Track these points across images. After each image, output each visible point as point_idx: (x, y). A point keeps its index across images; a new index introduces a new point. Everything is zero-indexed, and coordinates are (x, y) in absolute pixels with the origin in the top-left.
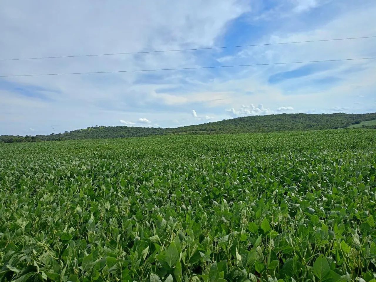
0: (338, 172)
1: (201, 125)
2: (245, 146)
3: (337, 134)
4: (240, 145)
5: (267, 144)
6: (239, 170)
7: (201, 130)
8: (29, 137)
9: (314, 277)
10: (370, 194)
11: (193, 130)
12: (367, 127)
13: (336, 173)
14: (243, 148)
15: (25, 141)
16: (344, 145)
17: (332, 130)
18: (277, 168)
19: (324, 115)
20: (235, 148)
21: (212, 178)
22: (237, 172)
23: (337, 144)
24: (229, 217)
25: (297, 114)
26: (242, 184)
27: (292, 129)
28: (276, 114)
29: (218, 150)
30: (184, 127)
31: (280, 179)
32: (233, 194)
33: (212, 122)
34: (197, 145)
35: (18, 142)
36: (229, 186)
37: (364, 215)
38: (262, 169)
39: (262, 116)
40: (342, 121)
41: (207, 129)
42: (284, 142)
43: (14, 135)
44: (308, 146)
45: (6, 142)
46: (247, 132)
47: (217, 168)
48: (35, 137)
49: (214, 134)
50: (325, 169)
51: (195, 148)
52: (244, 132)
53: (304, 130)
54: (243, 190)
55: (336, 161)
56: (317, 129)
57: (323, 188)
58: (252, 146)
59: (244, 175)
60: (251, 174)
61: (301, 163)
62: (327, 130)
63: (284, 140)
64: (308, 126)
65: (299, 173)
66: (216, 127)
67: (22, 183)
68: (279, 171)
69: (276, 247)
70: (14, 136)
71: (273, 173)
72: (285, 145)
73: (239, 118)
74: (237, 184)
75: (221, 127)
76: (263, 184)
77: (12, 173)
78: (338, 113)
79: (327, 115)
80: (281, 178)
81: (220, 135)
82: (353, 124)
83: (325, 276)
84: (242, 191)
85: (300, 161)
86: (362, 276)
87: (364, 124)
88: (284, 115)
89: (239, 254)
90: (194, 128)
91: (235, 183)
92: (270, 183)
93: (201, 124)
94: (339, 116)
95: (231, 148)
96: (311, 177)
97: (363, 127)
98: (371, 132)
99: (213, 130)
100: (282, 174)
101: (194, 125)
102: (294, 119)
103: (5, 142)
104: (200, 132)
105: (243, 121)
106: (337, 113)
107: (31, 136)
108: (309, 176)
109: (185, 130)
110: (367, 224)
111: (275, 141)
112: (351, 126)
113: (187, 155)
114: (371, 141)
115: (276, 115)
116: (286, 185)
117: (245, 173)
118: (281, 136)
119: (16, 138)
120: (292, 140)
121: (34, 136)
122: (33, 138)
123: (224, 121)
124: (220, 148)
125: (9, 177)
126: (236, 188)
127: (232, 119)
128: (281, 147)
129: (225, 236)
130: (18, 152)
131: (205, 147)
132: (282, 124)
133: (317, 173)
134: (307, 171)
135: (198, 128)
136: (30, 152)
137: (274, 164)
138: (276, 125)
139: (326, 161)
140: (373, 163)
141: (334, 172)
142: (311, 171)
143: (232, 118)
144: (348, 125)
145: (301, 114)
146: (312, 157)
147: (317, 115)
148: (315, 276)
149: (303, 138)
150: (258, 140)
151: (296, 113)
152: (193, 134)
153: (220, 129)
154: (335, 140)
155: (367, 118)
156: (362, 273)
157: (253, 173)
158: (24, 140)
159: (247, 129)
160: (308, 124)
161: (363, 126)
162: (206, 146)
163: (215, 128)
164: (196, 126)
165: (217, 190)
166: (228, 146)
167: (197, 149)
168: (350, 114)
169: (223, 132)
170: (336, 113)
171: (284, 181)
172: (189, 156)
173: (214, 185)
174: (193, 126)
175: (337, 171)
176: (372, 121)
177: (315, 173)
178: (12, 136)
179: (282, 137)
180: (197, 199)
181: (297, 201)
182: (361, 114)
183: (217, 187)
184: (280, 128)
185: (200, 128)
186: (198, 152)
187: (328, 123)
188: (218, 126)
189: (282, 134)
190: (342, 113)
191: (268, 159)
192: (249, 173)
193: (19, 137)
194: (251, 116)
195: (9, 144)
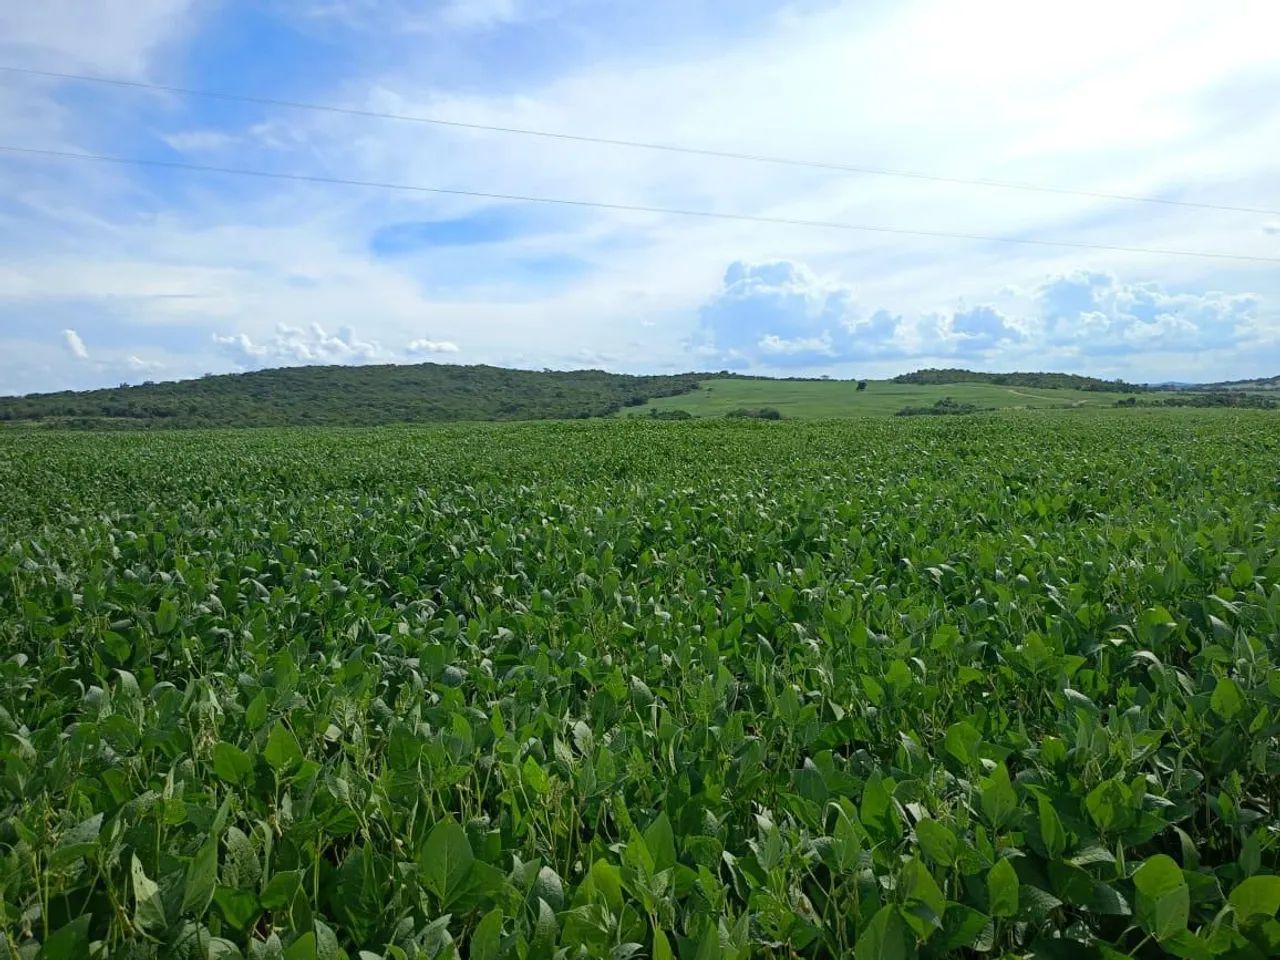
0: (552, 545)
1: (110, 390)
2: (281, 473)
3: (581, 435)
4: (264, 468)
5: (364, 465)
6: (223, 557)
7: (107, 412)
9: (423, 895)
10: (623, 603)
11: (71, 412)
12: (664, 415)
13: (547, 549)
14: (273, 479)
16: (597, 468)
17: (568, 422)
18: (370, 541)
19: (549, 375)
20: (241, 480)
21: (97, 596)
22: (215, 566)
23: (578, 464)
24: (131, 741)
25: (471, 367)
26: (234, 608)
27: (455, 416)
28: (402, 364)
29: (171, 489)
30: (29, 397)
31: (380, 580)
32: (187, 650)
33: (157, 382)
34: (77, 470)
36: (174, 621)
37: (600, 667)
38: (312, 551)
39: (351, 368)
40: (598, 395)
41: (138, 410)
42: (422, 458)
44: (497, 469)
46: (297, 423)
47: (131, 555)
49: (166, 427)
50: (514, 537)
51: (68, 483)
52: (290, 423)
53: (491, 420)
54: (233, 632)
55: (555, 511)
56: (532, 417)
57: (509, 598)
58: (307, 473)
59: (247, 574)
60: (275, 569)
61: (451, 522)
62: (555, 422)
63: (423, 452)
64: (504, 408)
65: (444, 557)
66: (174, 402)
68: (375, 554)
69: (298, 820)
71: (356, 560)
72: (425, 467)
73: (266, 370)
74: (208, 610)
75: (197, 400)
76: (312, 603)
78: (587, 372)
79: (559, 375)
80: (388, 576)
81: (190, 433)
82: (628, 405)
83: (459, 884)
84: (231, 636)
85: (446, 514)
86: (582, 854)
87: (655, 407)
88: (429, 367)
89: (148, 875)
90: (73, 405)
91: (202, 606)
92: (338, 596)
93: (107, 387)
94: (592, 379)
95: (226, 482)
96: (472, 566)
97: (654, 414)
98: (667, 427)
99: (163, 415)
100: (389, 565)
101: (75, 390)
102: (460, 383)
104: (105, 419)
105: (284, 383)
106: (585, 369)
108: (468, 562)
109: (29, 410)
110: (607, 695)
111: (394, 455)
112: (625, 411)
113: (29, 510)
114: (666, 454)
115: (401, 368)
116: (401, 599)
117: (247, 567)
118: (414, 438)
120: (448, 451)
123: (209, 379)
124: (180, 481)
126: (202, 625)
127: (241, 373)
128: (412, 474)
129: (88, 817)
131: (114, 479)
132: (423, 400)
133: (490, 550)
134: (460, 548)
135: (95, 402)
137: (359, 531)
138: (403, 400)
139: (526, 513)
140: (649, 514)
141: (541, 546)
142: (473, 546)
143: (241, 370)
144: (615, 408)
145: (483, 366)
146: (485, 501)
147: (530, 372)
148: (428, 892)
149: (481, 444)
150: (331, 452)
151: (468, 364)
152: (72, 425)
153: (193, 410)
154: (574, 450)
155: (664, 390)
156: (581, 845)
157: (283, 567)
159: (302, 413)
160: (505, 399)
161: (654, 410)
162: (120, 474)
163: (171, 406)
164: (85, 395)
165: (119, 644)
166: (214, 471)
167: (79, 487)
168: (618, 375)
169: (206, 420)
170: (582, 371)
171: (394, 587)
172: (38, 514)
173: (114, 625)
174: (68, 393)
175: (549, 541)
176: (675, 397)
177: (485, 551)
179: (419, 440)
180: (17, 687)
181: (414, 648)
182: (647, 377)
183: (122, 631)
184: (418, 413)
185: (108, 404)
186: (82, 497)
187: (563, 402)
188: (184, 397)
189: (419, 432)
190: (598, 372)
191: (340, 513)
192: (266, 568)
194: (312, 364)
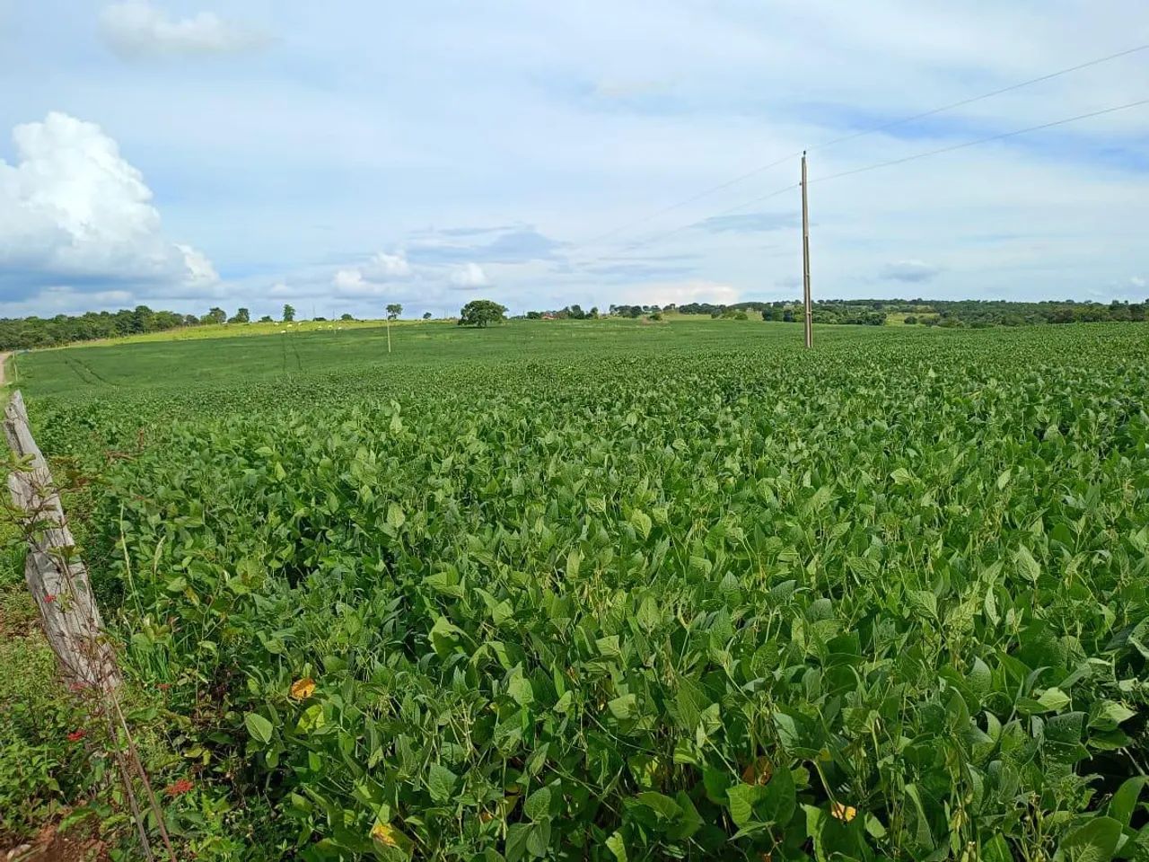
8: (1122, 306)
15: (1109, 317)
35: (1088, 321)
43: (1076, 302)
45: (1054, 322)
48: (1142, 305)
67: (1134, 434)
70: (1076, 304)
77: (1104, 402)
103: (1050, 321)
107: (1130, 303)
119: (1082, 310)
121: (1140, 303)
122: (1135, 308)
125: (1097, 412)
130: (1095, 349)
136: (1131, 351)
158: (1105, 314)
178: (1070, 303)
193: (1091, 307)
195: (1063, 325)
